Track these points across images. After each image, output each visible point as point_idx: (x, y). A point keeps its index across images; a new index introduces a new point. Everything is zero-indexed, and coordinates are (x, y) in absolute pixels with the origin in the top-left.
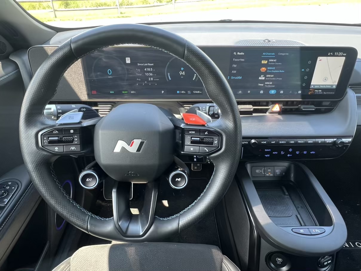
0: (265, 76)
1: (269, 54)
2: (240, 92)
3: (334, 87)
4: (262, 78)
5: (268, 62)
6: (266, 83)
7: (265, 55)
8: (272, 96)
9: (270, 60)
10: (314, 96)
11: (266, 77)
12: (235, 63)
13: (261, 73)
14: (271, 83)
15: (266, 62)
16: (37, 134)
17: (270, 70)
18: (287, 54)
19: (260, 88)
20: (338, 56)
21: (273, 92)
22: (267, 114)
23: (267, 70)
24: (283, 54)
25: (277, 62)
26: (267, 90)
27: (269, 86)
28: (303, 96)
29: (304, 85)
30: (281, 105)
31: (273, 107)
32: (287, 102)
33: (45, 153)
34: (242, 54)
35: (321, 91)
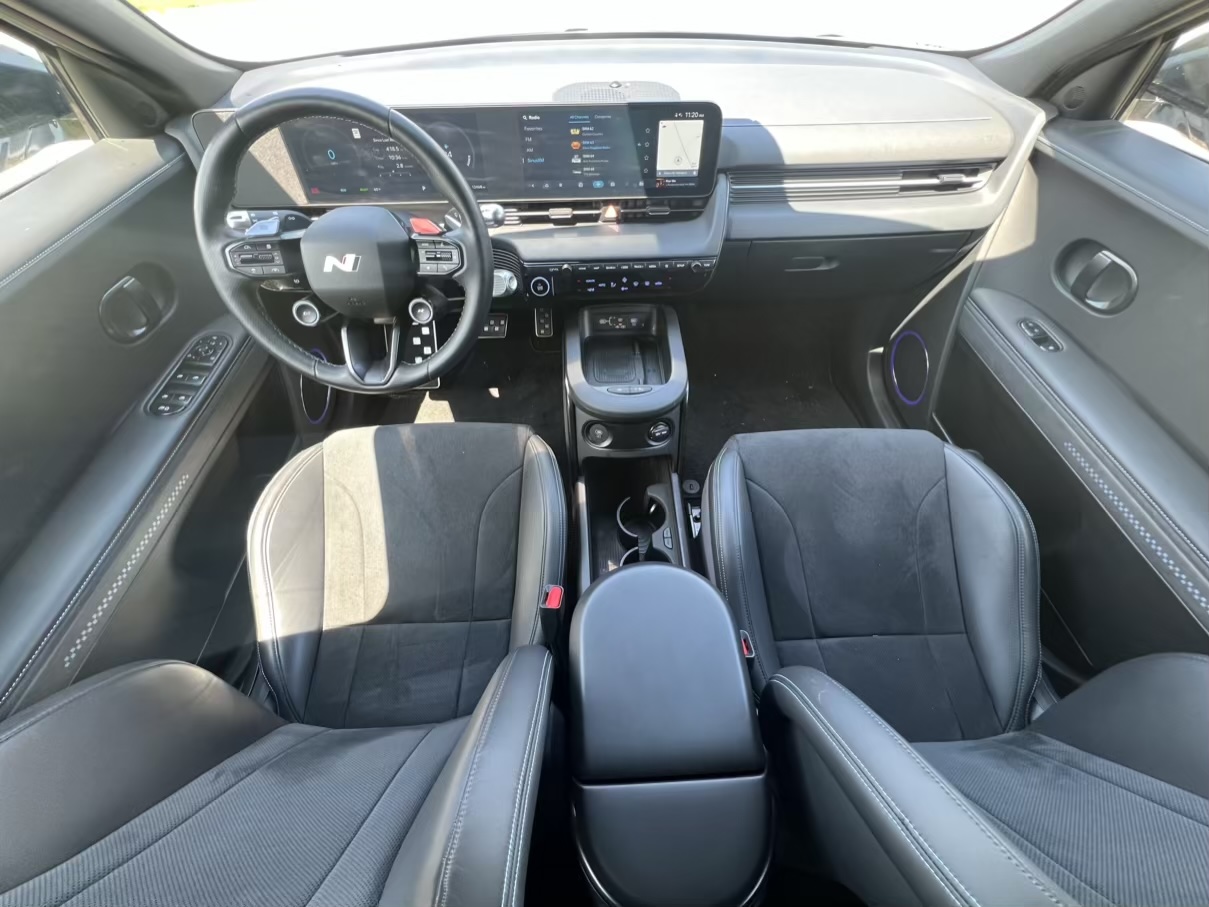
0: (581, 157)
1: (580, 117)
2: (547, 186)
3: (695, 174)
4: (576, 160)
5: (581, 132)
6: (585, 169)
7: (574, 120)
8: (599, 192)
9: (584, 129)
10: (665, 190)
11: (583, 159)
12: (529, 134)
13: (573, 153)
14: (593, 169)
15: (578, 132)
16: (223, 250)
17: (586, 145)
18: (609, 117)
19: (577, 178)
20: (691, 119)
21: (598, 184)
22: (600, 223)
23: (582, 145)
24: (603, 117)
25: (594, 131)
26: (589, 181)
27: (590, 174)
28: (649, 190)
29: (646, 171)
30: (618, 207)
31: (605, 211)
32: (626, 201)
33: (240, 277)
34: (536, 118)
35: (674, 181)
